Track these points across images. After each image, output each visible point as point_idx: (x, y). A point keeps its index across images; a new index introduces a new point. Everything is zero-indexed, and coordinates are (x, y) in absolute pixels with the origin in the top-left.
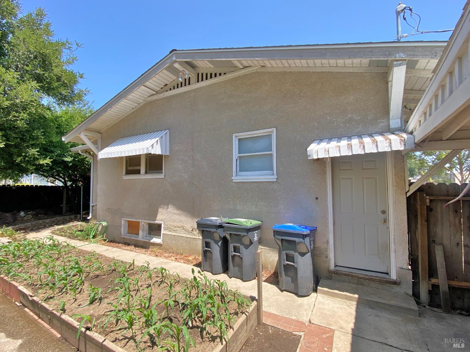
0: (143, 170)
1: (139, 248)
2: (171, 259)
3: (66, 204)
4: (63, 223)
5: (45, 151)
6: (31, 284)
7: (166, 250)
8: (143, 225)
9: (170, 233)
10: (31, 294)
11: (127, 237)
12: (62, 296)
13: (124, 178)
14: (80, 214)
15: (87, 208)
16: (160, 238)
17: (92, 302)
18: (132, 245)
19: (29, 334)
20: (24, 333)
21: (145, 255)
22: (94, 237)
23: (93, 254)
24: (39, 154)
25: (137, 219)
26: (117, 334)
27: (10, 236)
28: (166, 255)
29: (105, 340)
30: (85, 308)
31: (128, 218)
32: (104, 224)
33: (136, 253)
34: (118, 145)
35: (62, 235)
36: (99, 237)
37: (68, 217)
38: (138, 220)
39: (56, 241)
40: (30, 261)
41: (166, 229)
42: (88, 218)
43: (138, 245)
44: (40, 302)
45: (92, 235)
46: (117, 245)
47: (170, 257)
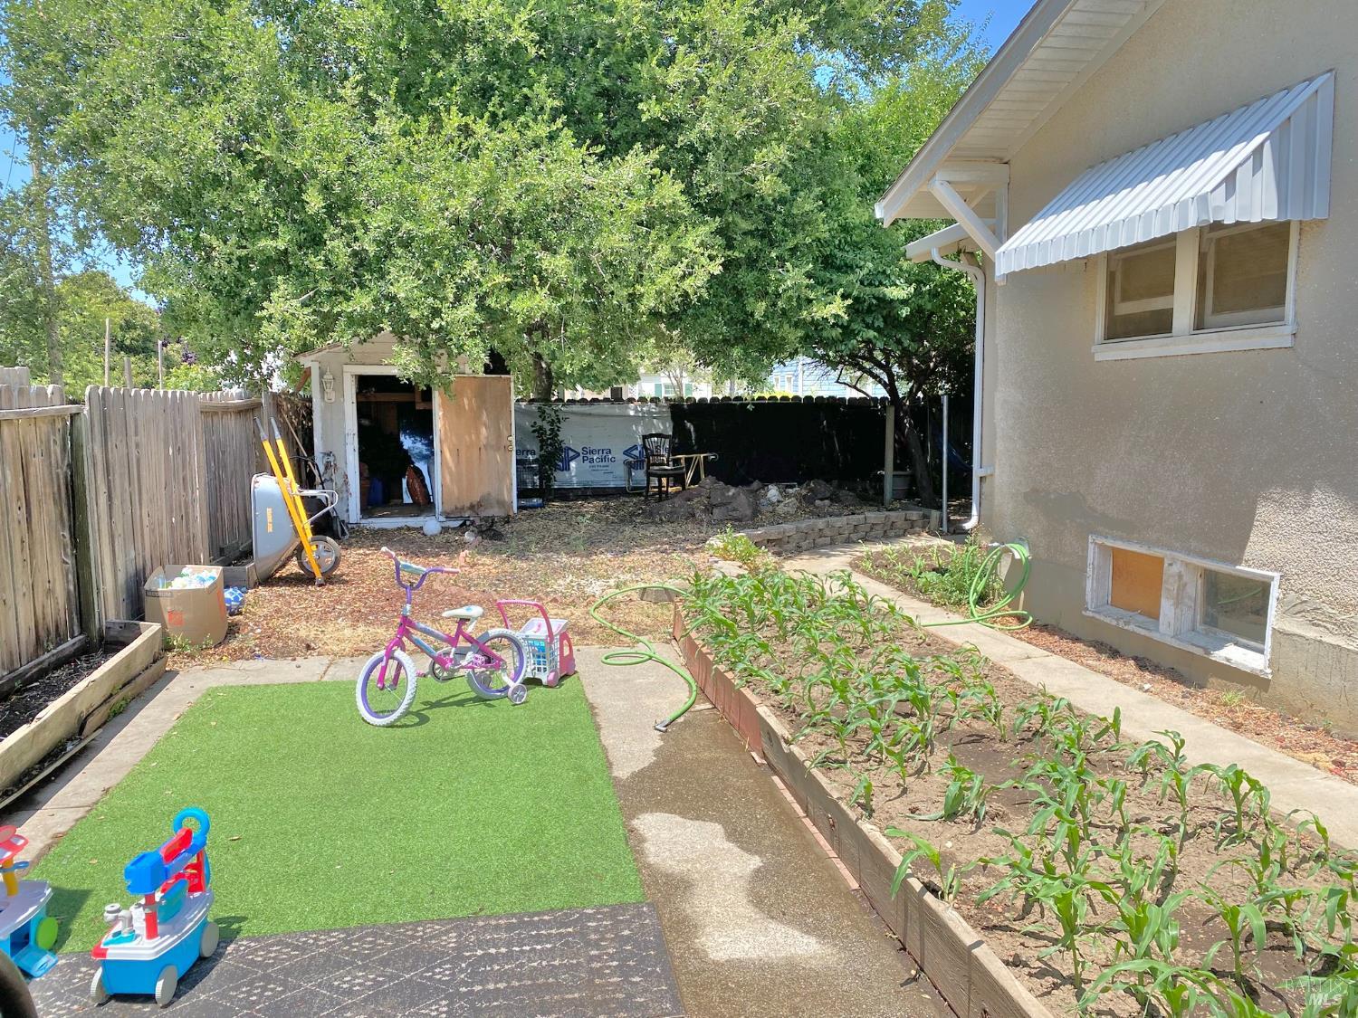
0: (1183, 314)
1: (1158, 677)
2: (1310, 757)
3: (896, 467)
4: (886, 537)
5: (829, 265)
6: (789, 707)
7: (1289, 714)
8: (1180, 576)
9: (1312, 633)
10: (787, 735)
11: (1108, 620)
12: (867, 765)
13: (1098, 358)
14: (940, 508)
15: (962, 486)
16: (1262, 652)
17: (951, 816)
18: (1126, 658)
19: (779, 848)
20: (767, 842)
21: (1180, 711)
22: (982, 600)
23: (968, 656)
24: (812, 281)
25: (1150, 544)
26: (1022, 944)
27: (744, 559)
28: (1289, 733)
29: (978, 944)
30: (930, 824)
31: (1115, 538)
32: (1021, 552)
33: (1140, 693)
34: (1071, 207)
35: (879, 578)
36: (1000, 605)
37: (901, 514)
38: (1156, 552)
39: (859, 590)
40: (790, 639)
41: (1291, 610)
42: (968, 526)
43: (1155, 661)
44: (807, 764)
45: (975, 591)
46: (1066, 644)
47: (1306, 749)
